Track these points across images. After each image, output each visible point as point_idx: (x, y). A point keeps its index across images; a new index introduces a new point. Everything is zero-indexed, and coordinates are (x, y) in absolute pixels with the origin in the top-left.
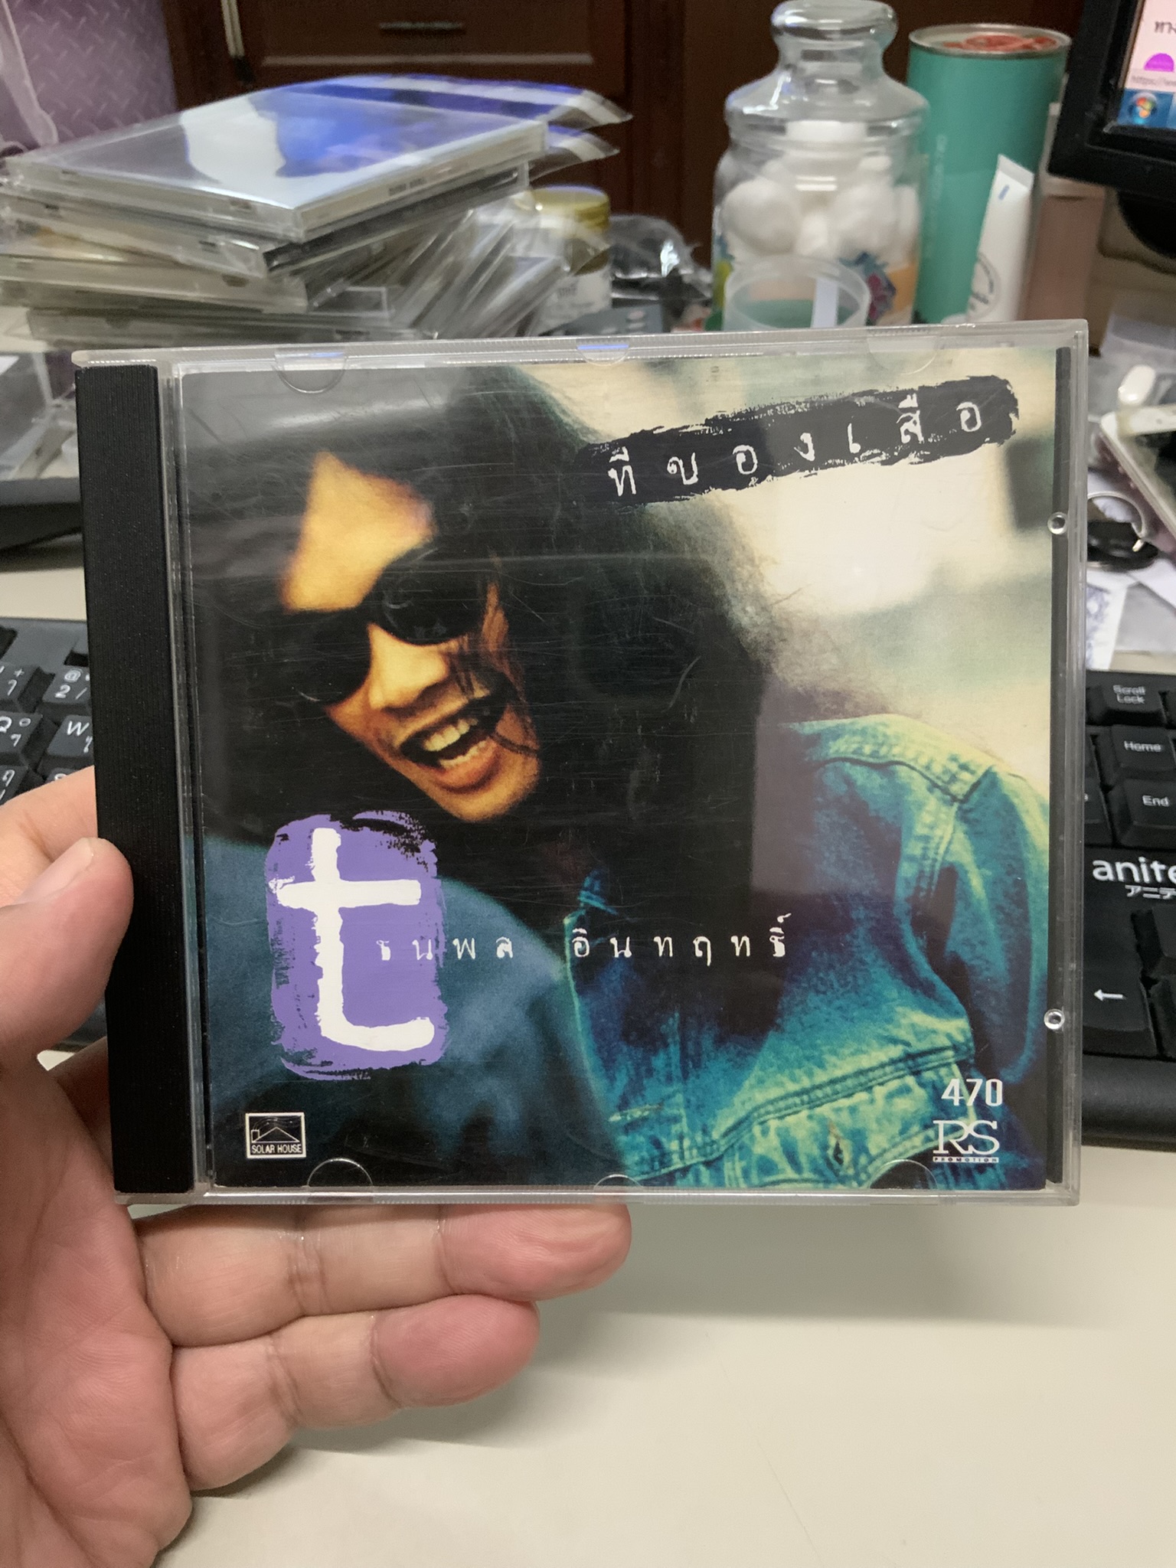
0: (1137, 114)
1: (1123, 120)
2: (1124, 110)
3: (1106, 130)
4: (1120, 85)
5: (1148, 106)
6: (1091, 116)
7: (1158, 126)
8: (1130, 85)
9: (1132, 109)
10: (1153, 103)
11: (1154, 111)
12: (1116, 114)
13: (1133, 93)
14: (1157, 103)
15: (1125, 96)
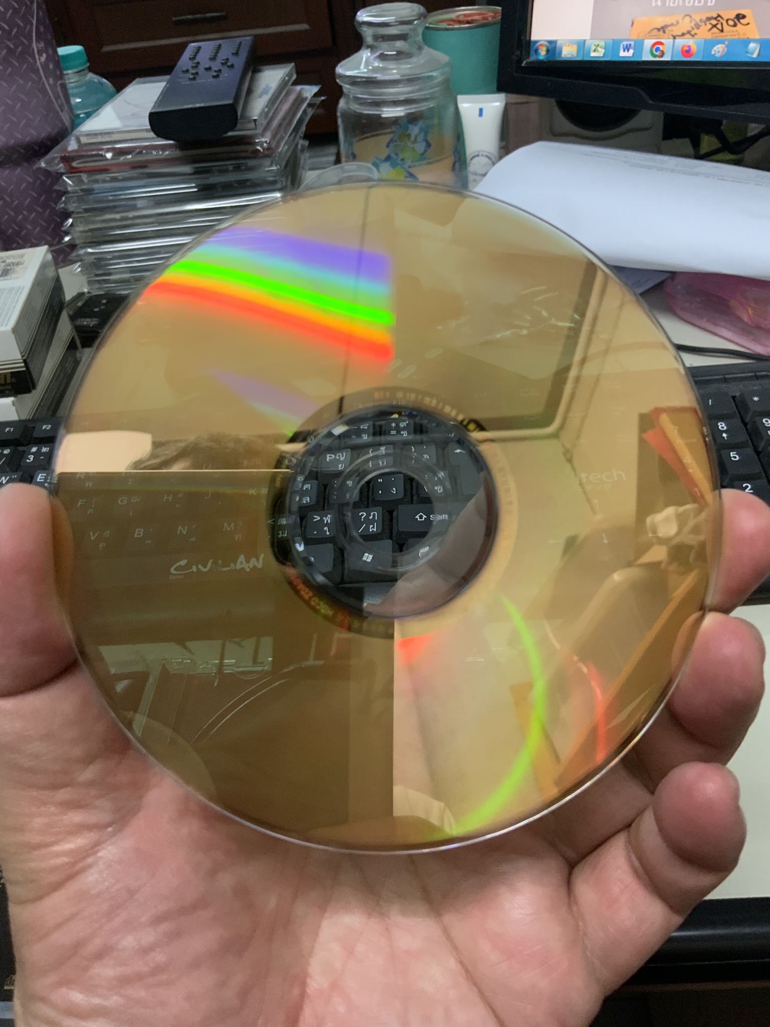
0: (540, 54)
1: (532, 58)
2: (532, 52)
3: (523, 65)
4: (528, 38)
5: (544, 49)
6: (514, 58)
7: (551, 59)
8: (534, 37)
9: (536, 51)
10: (546, 46)
11: (548, 51)
12: (528, 55)
13: (536, 42)
14: (550, 48)
15: (532, 44)
